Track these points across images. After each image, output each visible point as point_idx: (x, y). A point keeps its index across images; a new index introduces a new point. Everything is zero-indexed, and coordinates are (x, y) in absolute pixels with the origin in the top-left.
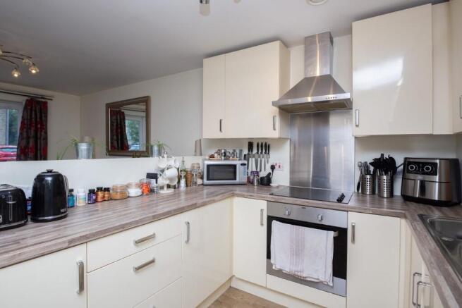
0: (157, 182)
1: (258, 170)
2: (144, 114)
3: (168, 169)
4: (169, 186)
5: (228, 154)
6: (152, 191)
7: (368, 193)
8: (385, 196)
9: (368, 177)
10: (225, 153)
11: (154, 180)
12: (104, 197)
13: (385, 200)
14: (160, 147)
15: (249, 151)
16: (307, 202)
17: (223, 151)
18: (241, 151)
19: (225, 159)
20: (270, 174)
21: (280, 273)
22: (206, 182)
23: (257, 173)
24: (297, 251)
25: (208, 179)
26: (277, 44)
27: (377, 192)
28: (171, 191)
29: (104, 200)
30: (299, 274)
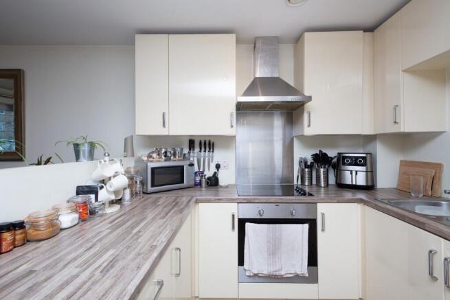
0: (96, 199)
1: (201, 170)
2: (12, 102)
3: (114, 176)
4: (112, 203)
5: (168, 154)
6: (92, 213)
7: (307, 184)
8: (323, 185)
9: (307, 170)
10: (166, 152)
11: (93, 196)
12: (14, 240)
13: (323, 189)
14: (92, 145)
15: (190, 149)
16: (281, 199)
17: (163, 151)
18: (182, 149)
19: (165, 161)
20: (215, 173)
21: (256, 277)
22: (150, 189)
23: (202, 173)
24: (274, 249)
25: (153, 185)
26: (233, 37)
27: (314, 182)
28: (116, 208)
29: (14, 245)
30: (277, 273)
